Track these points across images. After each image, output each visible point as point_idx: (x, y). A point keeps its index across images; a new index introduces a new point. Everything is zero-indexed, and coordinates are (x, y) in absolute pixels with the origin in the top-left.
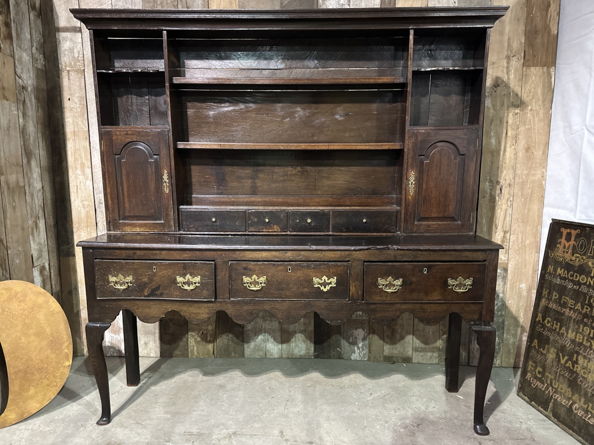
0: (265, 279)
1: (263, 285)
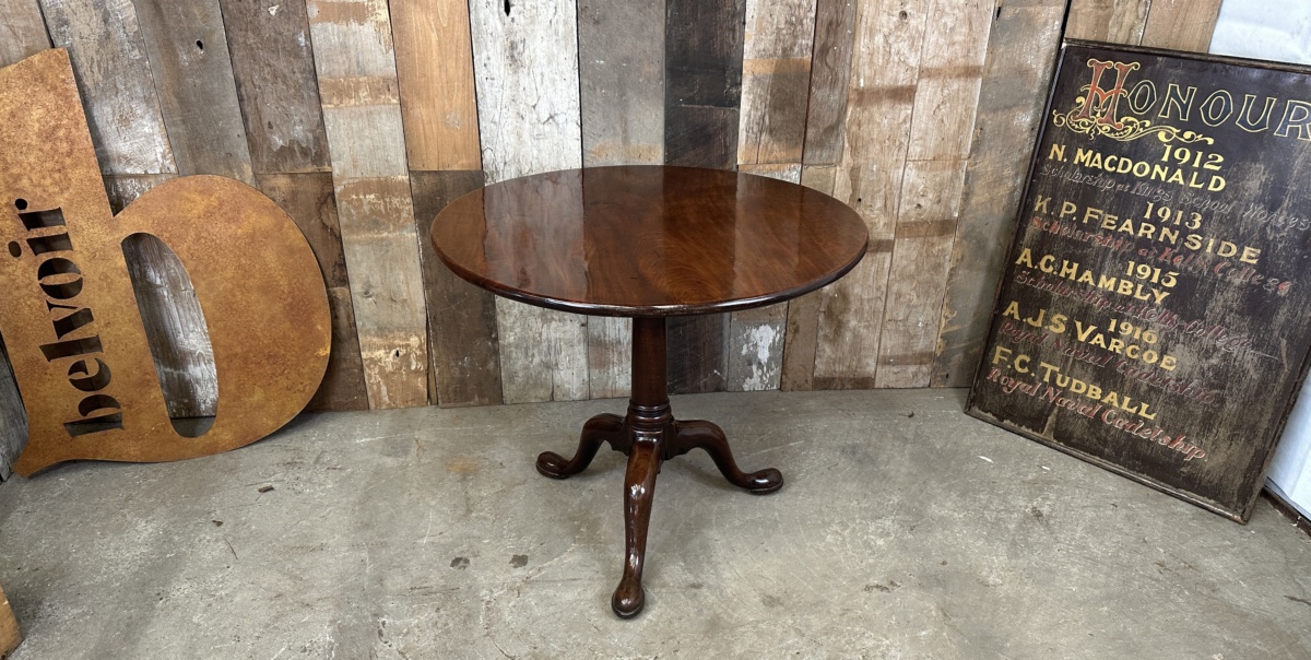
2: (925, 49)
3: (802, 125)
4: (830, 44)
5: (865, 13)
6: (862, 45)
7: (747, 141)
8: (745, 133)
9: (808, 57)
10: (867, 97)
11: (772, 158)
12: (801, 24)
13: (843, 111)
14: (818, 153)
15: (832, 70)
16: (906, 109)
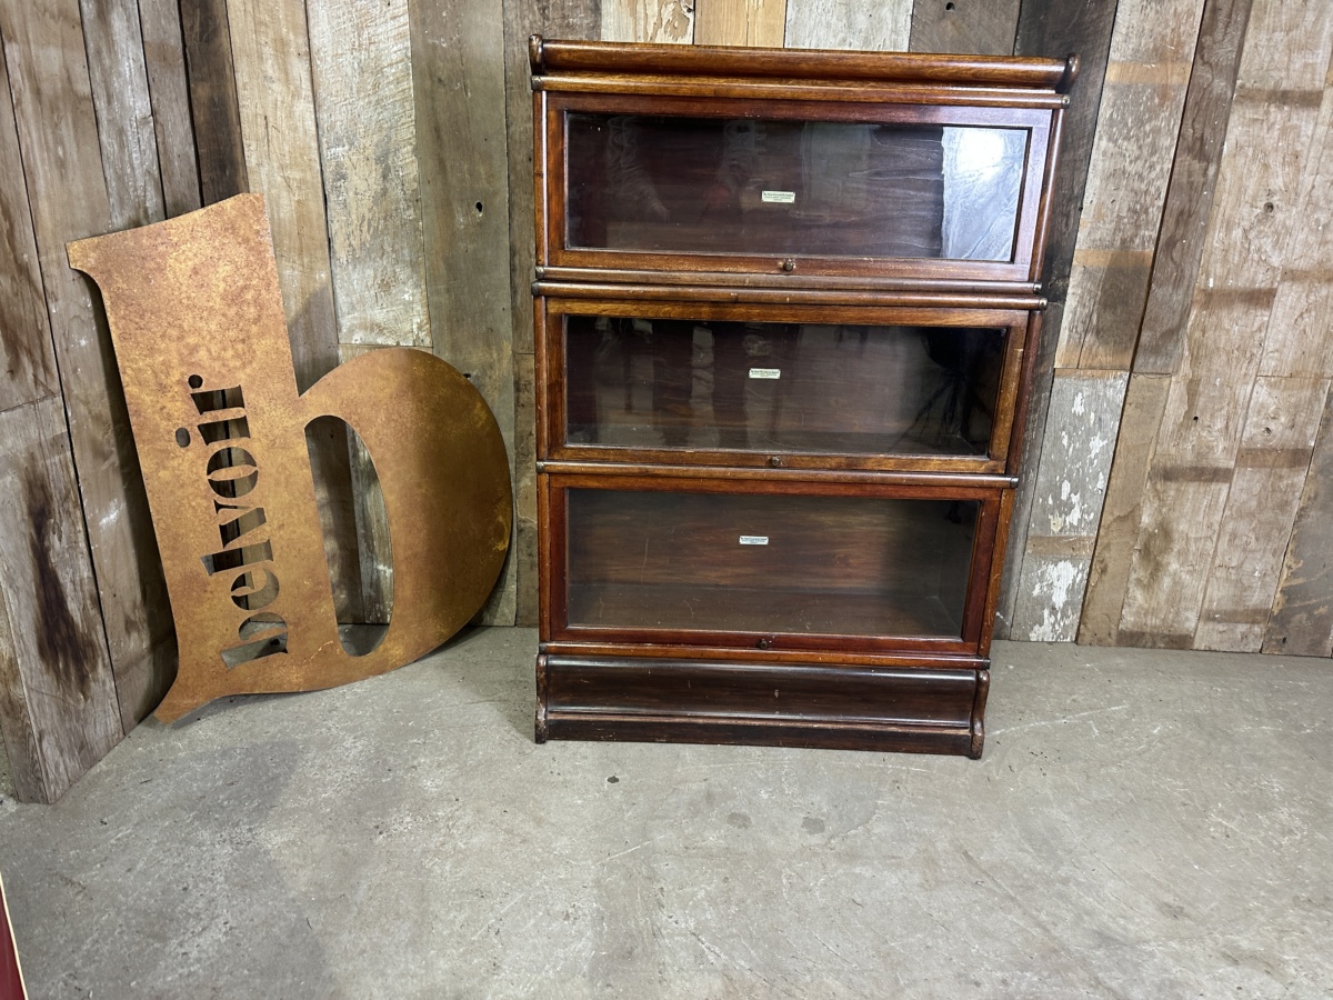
2: (1291, 247)
3: (1135, 328)
4: (1178, 237)
5: (1223, 204)
6: (1216, 239)
7: (1069, 341)
8: (1067, 332)
9: (1150, 250)
10: (1213, 299)
11: (1095, 363)
12: (1146, 212)
13: (1185, 314)
14: (1152, 360)
15: (1177, 266)
16: (1262, 315)
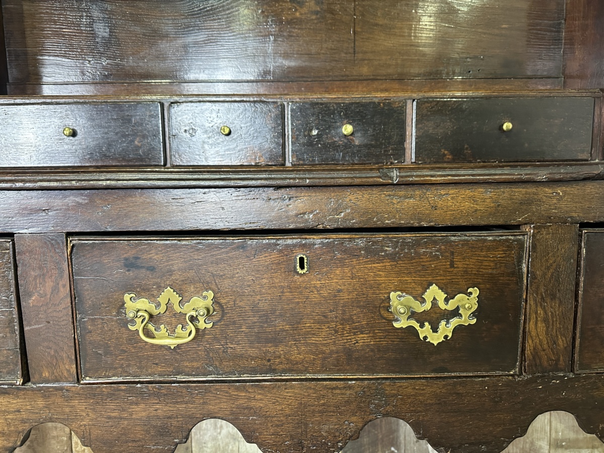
0: (209, 302)
1: (202, 325)
